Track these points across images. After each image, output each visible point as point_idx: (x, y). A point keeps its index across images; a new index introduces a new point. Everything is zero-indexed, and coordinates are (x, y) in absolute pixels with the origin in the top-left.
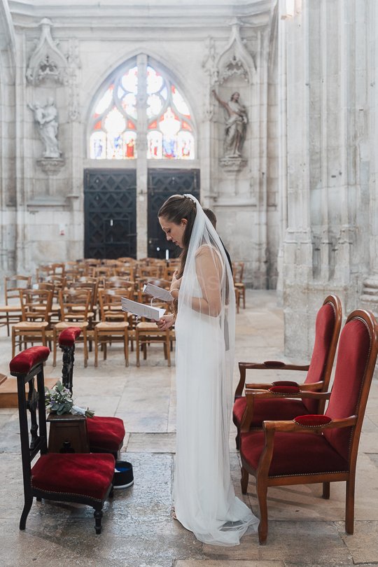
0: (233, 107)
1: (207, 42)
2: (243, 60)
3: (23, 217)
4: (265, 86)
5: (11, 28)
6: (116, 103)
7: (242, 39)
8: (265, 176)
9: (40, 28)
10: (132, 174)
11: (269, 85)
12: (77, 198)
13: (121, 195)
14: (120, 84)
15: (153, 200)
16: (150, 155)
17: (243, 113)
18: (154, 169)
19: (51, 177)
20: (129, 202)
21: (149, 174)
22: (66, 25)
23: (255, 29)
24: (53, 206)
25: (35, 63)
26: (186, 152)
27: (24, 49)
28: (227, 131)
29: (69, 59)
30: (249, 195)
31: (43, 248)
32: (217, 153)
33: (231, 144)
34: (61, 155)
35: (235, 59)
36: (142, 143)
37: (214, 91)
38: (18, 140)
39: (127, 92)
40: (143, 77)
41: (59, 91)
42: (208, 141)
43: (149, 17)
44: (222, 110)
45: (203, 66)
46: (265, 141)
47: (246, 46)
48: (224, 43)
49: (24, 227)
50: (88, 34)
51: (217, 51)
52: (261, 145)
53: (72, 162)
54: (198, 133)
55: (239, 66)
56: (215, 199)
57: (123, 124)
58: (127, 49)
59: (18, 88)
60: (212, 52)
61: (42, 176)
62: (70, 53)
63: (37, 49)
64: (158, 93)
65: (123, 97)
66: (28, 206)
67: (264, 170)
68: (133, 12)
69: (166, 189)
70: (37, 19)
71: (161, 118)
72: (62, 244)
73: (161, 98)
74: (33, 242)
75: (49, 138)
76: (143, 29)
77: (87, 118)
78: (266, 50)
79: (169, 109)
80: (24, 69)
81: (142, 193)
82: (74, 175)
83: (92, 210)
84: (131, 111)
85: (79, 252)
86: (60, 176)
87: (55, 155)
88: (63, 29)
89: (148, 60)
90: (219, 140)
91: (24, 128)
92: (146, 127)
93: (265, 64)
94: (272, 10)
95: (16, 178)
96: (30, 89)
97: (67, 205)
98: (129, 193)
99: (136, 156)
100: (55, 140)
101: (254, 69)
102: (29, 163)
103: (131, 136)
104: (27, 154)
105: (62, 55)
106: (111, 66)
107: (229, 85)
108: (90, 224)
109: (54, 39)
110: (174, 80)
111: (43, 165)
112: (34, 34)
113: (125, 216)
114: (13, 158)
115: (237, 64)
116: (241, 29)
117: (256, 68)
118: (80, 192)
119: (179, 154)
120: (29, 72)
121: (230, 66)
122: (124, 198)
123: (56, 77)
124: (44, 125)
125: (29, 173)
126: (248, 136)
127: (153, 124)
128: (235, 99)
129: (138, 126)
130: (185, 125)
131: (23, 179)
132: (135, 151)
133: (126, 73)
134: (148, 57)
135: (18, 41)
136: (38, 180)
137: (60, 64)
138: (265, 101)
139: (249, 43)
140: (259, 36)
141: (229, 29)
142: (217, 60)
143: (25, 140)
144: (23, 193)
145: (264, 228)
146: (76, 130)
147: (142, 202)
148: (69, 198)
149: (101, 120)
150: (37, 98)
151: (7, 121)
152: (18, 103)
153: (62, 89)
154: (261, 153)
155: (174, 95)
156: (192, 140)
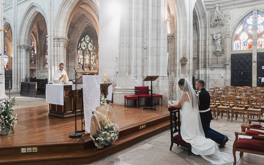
3: (209, 71)
5: (205, 9)
6: (244, 30)
9: (215, 8)
10: (250, 55)
13: (246, 63)
14: (246, 22)
19: (219, 58)
20: (249, 65)
21: (257, 54)
22: (224, 5)
24: (219, 68)
25: (213, 20)
27: (210, 15)
29: (226, 16)
31: (215, 82)
34: (222, 50)
36: (255, 43)
38: (207, 46)
39: (249, 25)
40: (255, 18)
49: (209, 75)
50: (233, 6)
53: (226, 52)
57: (247, 37)
58: (248, 9)
59: (207, 29)
61: (215, 57)
62: (226, 14)
63: (214, 15)
64: (262, 24)
65: (247, 27)
66: (210, 68)
70: (214, 5)
71: (263, 33)
72: (223, 81)
74: (212, 80)
77: (232, 36)
80: (210, 22)
81: (254, 62)
82: (227, 57)
83: (234, 69)
84: (250, 32)
85: (229, 84)
86: (222, 57)
87: (221, 50)
89: (257, 12)
91: (209, 42)
95: (206, 59)
96: (212, 28)
97: (224, 67)
98: (249, 62)
100: (220, 45)
102: (211, 53)
103: (250, 41)
104: (210, 50)
105: (223, 16)
108: (233, 73)
109: (220, 10)
111: (216, 54)
112: (213, 10)
113: (247, 71)
114: (205, 52)
118: (229, 62)
123: (221, 23)
125: (211, 57)
127: (260, 35)
131: (209, 59)
132: (252, 46)
133: (249, 18)
134: (258, 10)
135: (208, 13)
136: (214, 59)
137: (222, 19)
143: (209, 46)
144: (208, 63)
146: (228, 41)
148: (225, 64)
149: (238, 36)
150: (214, 31)
151: (204, 40)
152: (207, 34)
153: (223, 27)
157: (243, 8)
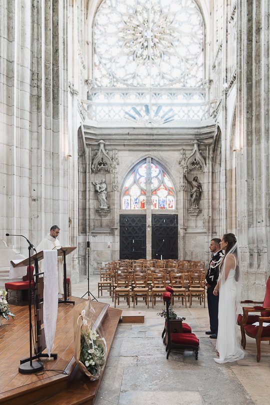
0: (194, 183)
1: (182, 151)
2: (200, 161)
4: (211, 173)
5: (85, 145)
6: (135, 182)
7: (199, 150)
8: (211, 218)
9: (99, 145)
10: (144, 217)
11: (213, 173)
12: (117, 229)
13: (138, 227)
14: (137, 172)
15: (154, 230)
16: (152, 207)
17: (200, 186)
18: (155, 215)
19: (103, 218)
20: (143, 230)
21: (152, 217)
22: (112, 143)
23: (206, 145)
24: (104, 233)
25: (96, 162)
26: (170, 206)
27: (91, 155)
28: (192, 196)
29: (113, 160)
30: (203, 227)
31: (99, 254)
32: (186, 207)
33: (194, 202)
34: (108, 207)
35: (195, 160)
36: (149, 202)
37: (185, 176)
38: (87, 200)
39: (141, 176)
40: (150, 169)
41: (107, 175)
42: (182, 200)
43: (153, 140)
44: (189, 185)
45: (180, 164)
46: (210, 201)
47: (201, 154)
48: (190, 152)
50: (123, 148)
51: (186, 156)
52: (208, 202)
53: (114, 211)
54: (177, 196)
55: (198, 163)
56: (186, 230)
57: (139, 192)
58: (141, 155)
59: (87, 174)
60: (184, 157)
61: (99, 218)
62: (113, 157)
63: (97, 156)
64: (157, 177)
65: (139, 178)
66: (92, 233)
67: (211, 215)
68: (145, 137)
69: (161, 224)
70: (97, 140)
71: (158, 189)
72: (109, 252)
73: (158, 179)
74: (94, 251)
75: (103, 199)
76: (150, 145)
77: (121, 190)
78: (211, 156)
79: (162, 184)
80: (91, 165)
81: (149, 226)
82: (115, 218)
83: (124, 235)
84: (143, 186)
85: (117, 256)
86: (107, 218)
87: (106, 207)
88: (110, 145)
89: (152, 160)
90: (188, 200)
91: (90, 194)
92: (151, 194)
93: (211, 163)
94: (215, 136)
95: (86, 219)
96: (93, 175)
97: (112, 233)
98: (142, 227)
99: (145, 208)
100: (105, 200)
101: (205, 165)
102: (92, 211)
103: (143, 198)
104: (92, 207)
105: (109, 158)
106: (133, 163)
107: (192, 173)
108: (123, 242)
109: (105, 150)
110: (165, 170)
111: (99, 212)
112: (95, 148)
113: (140, 238)
114: (84, 209)
115: (197, 162)
116: (199, 145)
118: (118, 226)
119: (167, 206)
120: (93, 166)
121: (193, 164)
122: (140, 229)
123: (106, 169)
124: (100, 193)
125: (92, 217)
126: (202, 198)
127: (154, 192)
128: (196, 179)
129: (147, 193)
130: (170, 193)
131: (89, 219)
132: (145, 205)
133: (141, 167)
134: (152, 158)
135: (88, 151)
136: (97, 220)
137: (108, 162)
138: (211, 181)
139: (203, 152)
140: (207, 149)
141: (193, 145)
142: (186, 161)
143: (91, 200)
144: (89, 226)
146: (116, 195)
147: (149, 230)
148: (112, 229)
149: (128, 190)
150: (97, 179)
151: (82, 190)
152: (87, 182)
153: (109, 174)
154: (209, 206)
155: (165, 178)
156: (174, 200)
157: (135, 152)
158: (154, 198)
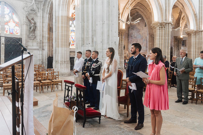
1: (25, 2)
2: (36, 9)
4: (42, 17)
7: (36, 3)
8: (41, 41)
15: (6, 46)
18: (7, 37)
23: (39, 2)
26: (17, 33)
28: (30, 28)
30: (36, 46)
32: (27, 34)
33: (32, 32)
37: (27, 16)
42: (25, 30)
44: (29, 22)
45: (24, 9)
46: (41, 32)
47: (36, 6)
48: (30, 3)
51: (28, 5)
54: (21, 28)
55: (34, 11)
56: (27, 47)
60: (26, 5)
69: (11, 43)
71: (9, 22)
78: (42, 8)
79: (12, 19)
89: (5, 4)
92: (4, 24)
93: (42, 11)
107: (31, 15)
110: (14, 10)
116: (35, 1)
117: (39, 12)
119: (15, 33)
121: (32, 10)
128: (33, 19)
129: (1, 24)
134: (5, 2)
138: (41, 21)
140: (40, 4)
142: (28, 8)
145: (41, 55)
147: (3, 47)
154: (40, 35)
155: (13, 16)
156: (19, 29)
158: (6, 27)
